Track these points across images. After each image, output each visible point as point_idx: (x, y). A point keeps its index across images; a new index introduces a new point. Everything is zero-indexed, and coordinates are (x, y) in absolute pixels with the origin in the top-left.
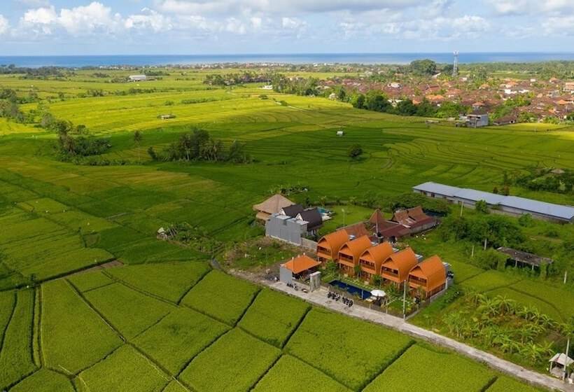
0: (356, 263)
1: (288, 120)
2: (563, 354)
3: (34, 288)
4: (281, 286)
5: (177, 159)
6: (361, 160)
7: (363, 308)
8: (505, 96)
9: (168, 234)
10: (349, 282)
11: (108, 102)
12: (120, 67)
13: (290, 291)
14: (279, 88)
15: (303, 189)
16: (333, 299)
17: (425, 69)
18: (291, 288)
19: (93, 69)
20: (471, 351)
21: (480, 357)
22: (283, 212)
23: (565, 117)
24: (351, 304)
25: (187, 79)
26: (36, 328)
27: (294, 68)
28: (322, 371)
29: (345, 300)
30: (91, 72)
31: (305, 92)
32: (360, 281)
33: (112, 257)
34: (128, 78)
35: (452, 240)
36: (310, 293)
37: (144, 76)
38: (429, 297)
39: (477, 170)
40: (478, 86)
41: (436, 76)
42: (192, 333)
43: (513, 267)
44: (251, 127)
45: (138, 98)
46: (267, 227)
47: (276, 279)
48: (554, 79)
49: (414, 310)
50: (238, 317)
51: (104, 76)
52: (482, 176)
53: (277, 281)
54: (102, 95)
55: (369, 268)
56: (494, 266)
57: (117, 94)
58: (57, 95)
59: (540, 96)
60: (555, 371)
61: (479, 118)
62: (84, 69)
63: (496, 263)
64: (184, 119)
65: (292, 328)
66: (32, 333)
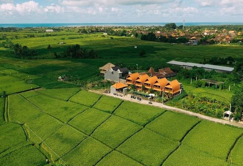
0: (143, 85)
1: (114, 44)
2: (228, 111)
3: (5, 97)
4: (111, 95)
5: (66, 57)
6: (144, 57)
7: (146, 100)
8: (204, 35)
9: (63, 79)
10: (140, 93)
11: (37, 39)
12: (41, 27)
13: (115, 96)
14: (110, 33)
15: (120, 64)
16: (133, 98)
17: (171, 27)
18: (115, 95)
19: (30, 28)
20: (191, 113)
21: (195, 115)
22: (112, 69)
23: (229, 42)
24: (140, 100)
25: (71, 31)
26: (6, 110)
27: (116, 28)
28: (129, 120)
29: (138, 98)
30: (29, 29)
31: (121, 35)
32: (145, 92)
33: (39, 87)
34: (45, 31)
35: (183, 79)
36: (123, 96)
37: (52, 30)
38: (173, 96)
39: (193, 59)
40: (193, 32)
41: (176, 30)
42: (73, 110)
43: (208, 86)
44: (98, 46)
45: (49, 37)
46: (105, 76)
47: (109, 92)
48: (225, 30)
49: (167, 100)
50: (93, 104)
51: (35, 30)
52: (195, 61)
53: (109, 93)
54: (34, 37)
55: (148, 86)
56: (200, 86)
57: (40, 36)
58: (15, 37)
59: (219, 35)
60: (225, 118)
61: (194, 41)
62: (26, 28)
63: (201, 85)
64: (69, 44)
65: (116, 107)
66: (4, 111)
